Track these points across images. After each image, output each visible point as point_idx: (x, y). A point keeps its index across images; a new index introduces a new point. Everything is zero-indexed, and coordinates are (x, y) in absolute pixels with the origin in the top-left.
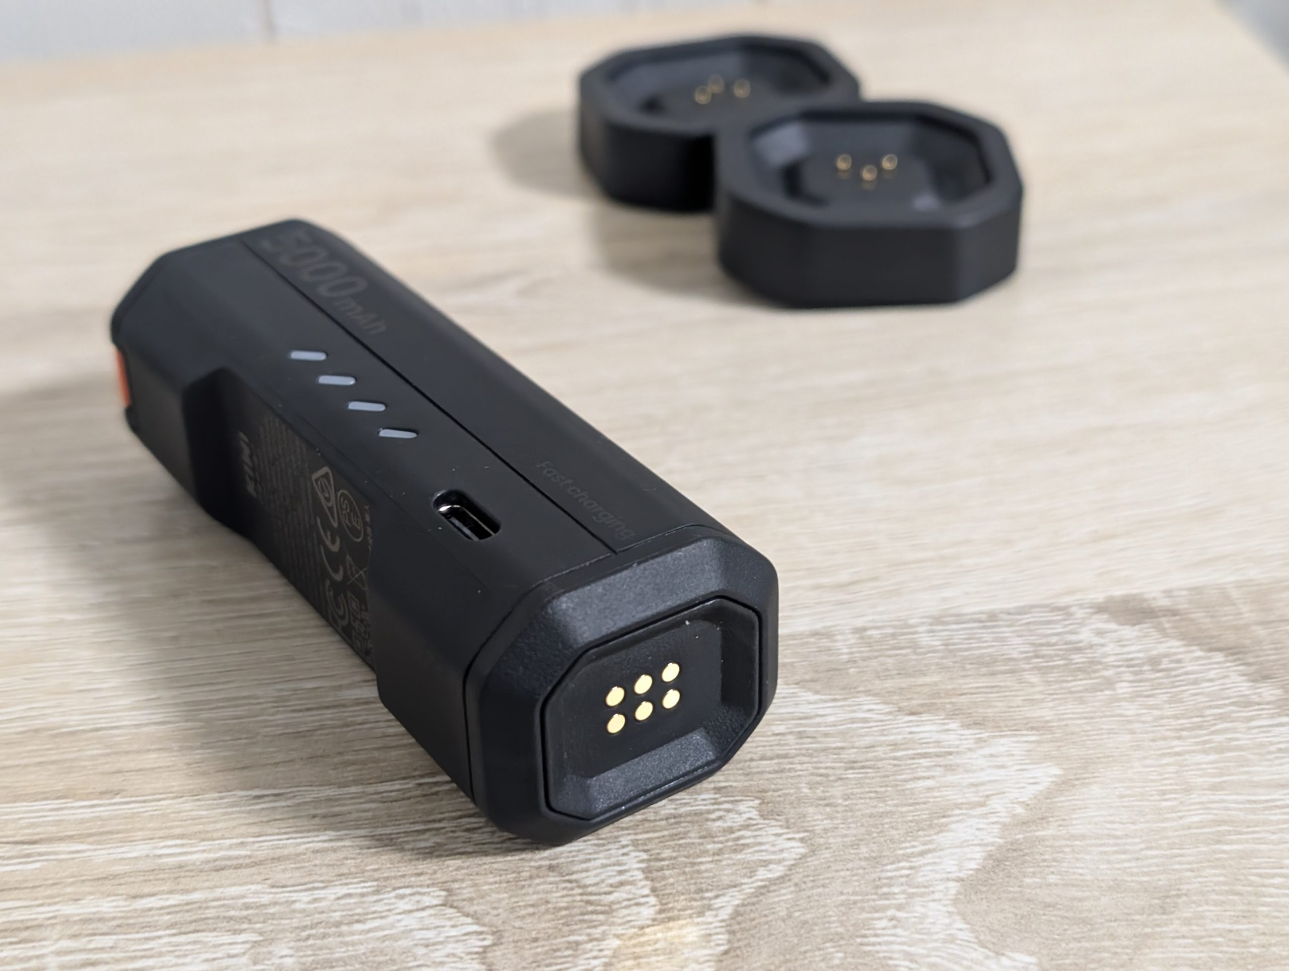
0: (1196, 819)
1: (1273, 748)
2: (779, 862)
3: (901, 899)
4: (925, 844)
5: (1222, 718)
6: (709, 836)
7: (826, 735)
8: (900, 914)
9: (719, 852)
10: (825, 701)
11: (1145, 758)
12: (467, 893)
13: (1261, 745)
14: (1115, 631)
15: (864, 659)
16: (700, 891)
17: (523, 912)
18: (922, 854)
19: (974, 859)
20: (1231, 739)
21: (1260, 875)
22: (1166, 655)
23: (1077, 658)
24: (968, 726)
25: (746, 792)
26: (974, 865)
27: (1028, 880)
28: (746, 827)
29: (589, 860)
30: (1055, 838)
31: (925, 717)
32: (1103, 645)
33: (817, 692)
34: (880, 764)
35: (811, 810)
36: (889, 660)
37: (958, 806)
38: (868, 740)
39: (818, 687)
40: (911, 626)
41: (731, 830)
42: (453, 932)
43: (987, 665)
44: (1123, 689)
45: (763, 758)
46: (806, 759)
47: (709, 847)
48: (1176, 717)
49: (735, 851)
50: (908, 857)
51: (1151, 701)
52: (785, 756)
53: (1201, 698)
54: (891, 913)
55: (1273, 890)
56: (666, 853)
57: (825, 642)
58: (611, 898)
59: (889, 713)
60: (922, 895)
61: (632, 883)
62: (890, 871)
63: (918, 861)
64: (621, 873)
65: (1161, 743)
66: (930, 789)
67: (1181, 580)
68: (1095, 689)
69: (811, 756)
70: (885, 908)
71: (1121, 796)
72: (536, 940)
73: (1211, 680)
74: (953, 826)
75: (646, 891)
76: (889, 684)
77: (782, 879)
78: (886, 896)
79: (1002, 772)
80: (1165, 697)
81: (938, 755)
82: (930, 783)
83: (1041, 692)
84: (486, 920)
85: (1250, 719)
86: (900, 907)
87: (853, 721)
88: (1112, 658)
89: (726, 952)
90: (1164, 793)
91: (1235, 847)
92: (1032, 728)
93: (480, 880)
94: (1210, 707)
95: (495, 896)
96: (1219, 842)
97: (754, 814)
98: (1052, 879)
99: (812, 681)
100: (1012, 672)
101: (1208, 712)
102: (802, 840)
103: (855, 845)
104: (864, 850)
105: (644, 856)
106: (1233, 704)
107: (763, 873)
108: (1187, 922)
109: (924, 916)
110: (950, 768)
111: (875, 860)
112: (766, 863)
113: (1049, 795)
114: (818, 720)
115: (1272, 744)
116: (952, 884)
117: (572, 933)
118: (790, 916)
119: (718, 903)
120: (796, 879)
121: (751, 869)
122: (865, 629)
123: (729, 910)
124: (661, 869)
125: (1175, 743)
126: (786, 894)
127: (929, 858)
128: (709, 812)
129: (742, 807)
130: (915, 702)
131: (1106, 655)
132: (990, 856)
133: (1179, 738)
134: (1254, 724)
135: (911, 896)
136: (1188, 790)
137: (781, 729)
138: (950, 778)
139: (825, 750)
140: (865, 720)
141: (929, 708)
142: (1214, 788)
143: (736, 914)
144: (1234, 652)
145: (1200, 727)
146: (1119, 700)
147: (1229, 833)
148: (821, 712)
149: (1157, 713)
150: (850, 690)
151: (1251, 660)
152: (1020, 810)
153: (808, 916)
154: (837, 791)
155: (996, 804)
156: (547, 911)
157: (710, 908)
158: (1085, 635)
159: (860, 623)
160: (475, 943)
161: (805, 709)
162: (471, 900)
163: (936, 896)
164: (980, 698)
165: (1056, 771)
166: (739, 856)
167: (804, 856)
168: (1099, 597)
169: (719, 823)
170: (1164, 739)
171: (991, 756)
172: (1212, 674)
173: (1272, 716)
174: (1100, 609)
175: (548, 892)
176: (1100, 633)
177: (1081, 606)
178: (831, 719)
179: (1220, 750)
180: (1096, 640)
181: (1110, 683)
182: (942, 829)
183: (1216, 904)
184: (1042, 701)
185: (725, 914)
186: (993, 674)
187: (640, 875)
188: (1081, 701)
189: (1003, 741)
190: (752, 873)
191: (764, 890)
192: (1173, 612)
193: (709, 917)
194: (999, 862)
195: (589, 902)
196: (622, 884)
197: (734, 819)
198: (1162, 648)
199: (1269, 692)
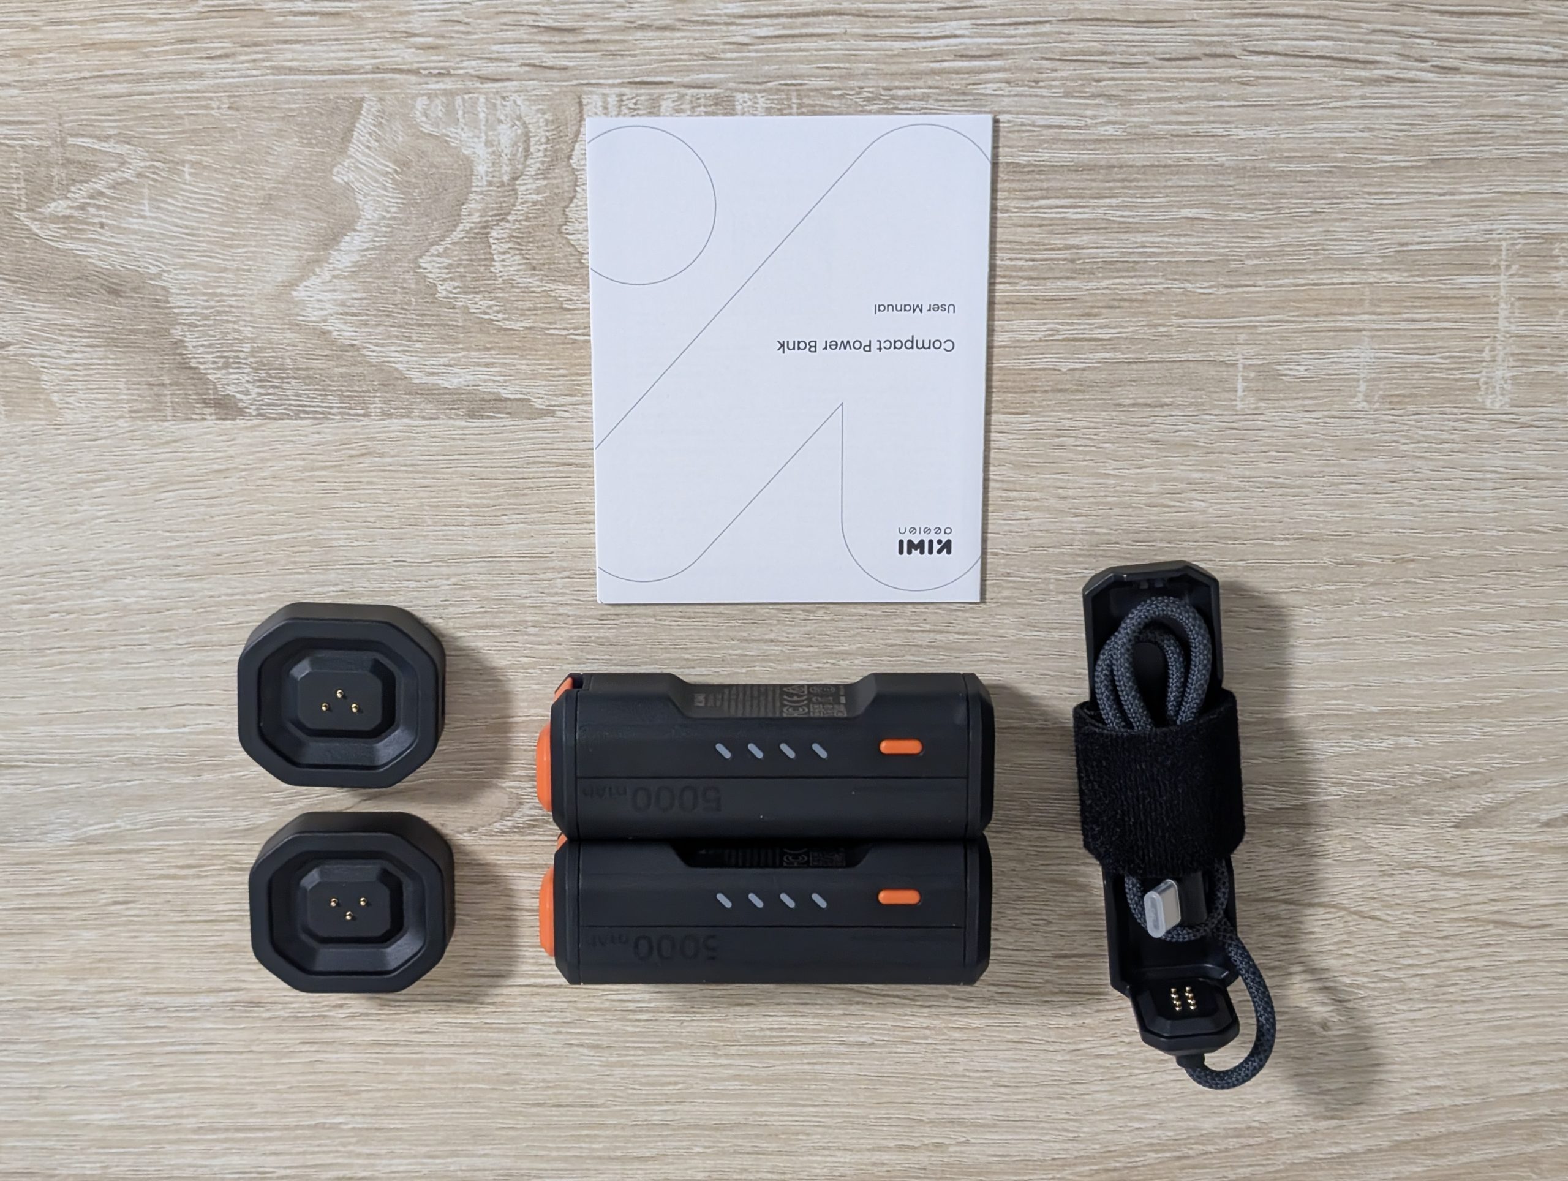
0: (240, 251)
1: (189, 292)
2: (433, 255)
3: (383, 223)
4: (365, 256)
5: (206, 318)
6: (462, 277)
7: (397, 337)
8: (384, 214)
9: (459, 265)
10: (394, 362)
11: (251, 295)
12: (572, 259)
13: (192, 295)
14: (238, 392)
15: (368, 391)
16: (469, 243)
17: (548, 243)
18: (367, 249)
19: (345, 243)
20: (207, 301)
21: (222, 210)
22: (219, 369)
23: (263, 374)
24: (329, 332)
25: (441, 304)
26: (347, 238)
27: (325, 225)
28: (444, 280)
29: (518, 270)
30: (306, 250)
31: (347, 342)
32: (248, 382)
33: (396, 369)
34: (375, 312)
35: (413, 286)
36: (356, 388)
37: (345, 277)
38: (380, 329)
39: (396, 375)
40: (340, 413)
41: (452, 279)
42: (579, 236)
43: (309, 377)
44: (247, 348)
45: (429, 325)
46: (410, 322)
47: (462, 270)
48: (228, 321)
49: (451, 265)
50: (374, 249)
51: (236, 335)
52: (420, 325)
53: (211, 333)
54: (388, 216)
55: (219, 200)
56: (482, 269)
57: (386, 407)
58: (510, 245)
59: (365, 348)
60: (374, 224)
61: (500, 253)
62: (384, 241)
63: (370, 245)
64: (503, 260)
65: (241, 304)
66: (355, 291)
67: (193, 428)
68: (261, 349)
69: (407, 324)
70: (389, 219)
71: (269, 271)
72: (544, 225)
73: (202, 346)
74: (350, 265)
75: (494, 247)
76: (360, 370)
77: (432, 244)
78: (388, 226)
79: (320, 297)
80: (229, 337)
81: (347, 314)
82: (355, 295)
83: (288, 351)
84: (564, 241)
85: (193, 314)
86: (384, 218)
87: (382, 345)
88: (246, 371)
89: (463, 204)
90: (249, 271)
91: (227, 229)
92: (298, 325)
93: (566, 267)
94: (209, 326)
95: (560, 255)
96: (233, 234)
97: (440, 288)
98: (313, 224)
99: (397, 379)
100: (298, 369)
101: (211, 322)
102: (420, 267)
103: (397, 260)
104: (393, 256)
105: (492, 269)
106: (197, 326)
107: (441, 249)
108: (263, 188)
109: (374, 211)
110: (343, 304)
111: (389, 249)
112: (438, 256)
113: (302, 278)
114: (399, 349)
115: (188, 295)
116: (358, 228)
117: (528, 227)
118: (433, 221)
119: (463, 234)
120: (426, 244)
121: (445, 254)
122: (364, 415)
123: (458, 229)
124: (486, 259)
125: (234, 303)
126: (433, 235)
127: (366, 246)
128: (459, 293)
129: (444, 293)
130: (350, 354)
131: (248, 374)
132: (338, 242)
133: (231, 306)
134: (192, 310)
135: (377, 224)
136: (238, 270)
137: (419, 345)
138: (344, 297)
139: (400, 327)
140: (377, 345)
141: (345, 348)
142: (225, 270)
143: (455, 226)
144: (185, 366)
145: (219, 313)
146: (251, 339)
147: (227, 239)
148: (397, 354)
149: (236, 327)
150: (379, 368)
151: (178, 357)
152: (317, 270)
153: (424, 219)
154: (399, 297)
155: (327, 276)
156: (538, 242)
157: (467, 232)
158: (254, 391)
159: (366, 421)
160: (569, 228)
161: (405, 358)
162: (572, 255)
163: (366, 222)
164: (319, 352)
165: (294, 293)
166: (450, 262)
167: (421, 257)
168: (240, 422)
169: (456, 284)
170: (238, 307)
171: (322, 309)
172: (201, 350)
173: (181, 314)
174: (242, 412)
175: (537, 254)
176: (246, 392)
177: (251, 415)
178: (393, 349)
179: (215, 294)
180: (249, 386)
181: (253, 353)
182: (355, 264)
183: (246, 196)
184: (288, 345)
185: (461, 227)
186: (307, 369)
187: (495, 257)
188: (270, 342)
189: (314, 319)
190: (446, 249)
191: (442, 238)
192: (205, 402)
193: (468, 225)
194: (334, 239)
195: (519, 244)
196: (504, 253)
197: (449, 285)
198: (219, 374)
199: (177, 332)
